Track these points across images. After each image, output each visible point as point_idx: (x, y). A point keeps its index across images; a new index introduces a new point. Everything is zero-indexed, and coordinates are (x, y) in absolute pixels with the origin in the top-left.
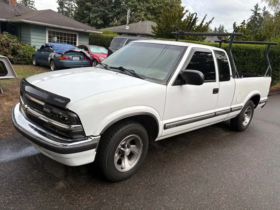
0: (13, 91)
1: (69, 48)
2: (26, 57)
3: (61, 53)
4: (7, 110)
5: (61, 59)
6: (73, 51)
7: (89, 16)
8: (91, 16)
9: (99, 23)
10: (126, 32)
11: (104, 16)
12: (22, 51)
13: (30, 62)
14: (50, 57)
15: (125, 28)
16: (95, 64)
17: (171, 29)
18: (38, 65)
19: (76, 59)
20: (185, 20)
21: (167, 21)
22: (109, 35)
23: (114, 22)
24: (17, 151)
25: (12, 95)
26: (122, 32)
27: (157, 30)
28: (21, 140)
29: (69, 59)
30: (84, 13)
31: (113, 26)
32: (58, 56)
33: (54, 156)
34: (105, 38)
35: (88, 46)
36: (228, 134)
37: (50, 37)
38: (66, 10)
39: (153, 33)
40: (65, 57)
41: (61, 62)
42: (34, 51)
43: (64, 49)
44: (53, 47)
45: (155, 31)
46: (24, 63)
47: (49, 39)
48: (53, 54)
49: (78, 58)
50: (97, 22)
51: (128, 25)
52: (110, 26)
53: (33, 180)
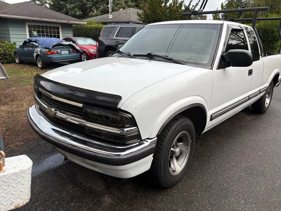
0: (4, 93)
1: (56, 42)
2: (7, 55)
3: (48, 47)
4: (6, 115)
5: (49, 53)
6: (61, 44)
7: (66, 7)
8: (68, 7)
9: (78, 13)
10: (110, 21)
11: (82, 6)
12: (2, 49)
13: (12, 60)
14: (36, 53)
15: (108, 17)
16: (84, 57)
17: (158, 15)
18: (21, 62)
19: (65, 52)
20: (171, 4)
21: (153, 6)
22: (93, 26)
23: (93, 12)
24: (38, 164)
25: (5, 98)
26: (106, 21)
27: (143, 17)
28: (38, 149)
29: (57, 53)
30: (61, 4)
31: (92, 16)
32: (45, 51)
33: (101, 168)
34: (89, 29)
35: (74, 38)
36: (252, 117)
37: (30, 32)
38: (39, 3)
39: (139, 20)
40: (53, 51)
41: (49, 57)
42: (15, 48)
43: (50, 43)
44: (37, 42)
45: (141, 18)
46: (6, 62)
47: (29, 34)
48: (39, 50)
49: (67, 52)
50: (75, 13)
51: (111, 14)
52: (89, 16)
53: (71, 199)
